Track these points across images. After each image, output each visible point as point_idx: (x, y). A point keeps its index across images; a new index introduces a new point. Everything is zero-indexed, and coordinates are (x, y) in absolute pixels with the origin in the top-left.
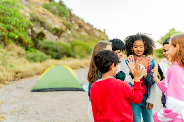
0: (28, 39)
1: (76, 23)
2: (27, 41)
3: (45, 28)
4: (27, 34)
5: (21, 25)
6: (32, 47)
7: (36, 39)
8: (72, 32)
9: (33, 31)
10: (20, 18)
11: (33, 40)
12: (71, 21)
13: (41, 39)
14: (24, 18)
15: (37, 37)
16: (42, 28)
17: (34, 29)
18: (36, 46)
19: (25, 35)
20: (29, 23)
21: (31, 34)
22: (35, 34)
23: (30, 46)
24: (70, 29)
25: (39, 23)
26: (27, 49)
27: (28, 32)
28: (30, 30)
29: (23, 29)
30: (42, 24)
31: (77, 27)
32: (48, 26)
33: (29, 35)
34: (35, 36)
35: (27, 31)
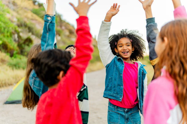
0: (13, 45)
1: (66, 28)
2: (12, 47)
3: (33, 34)
4: (13, 40)
5: (6, 30)
6: (18, 53)
7: (23, 45)
8: (62, 38)
9: (19, 37)
10: (5, 23)
11: (20, 46)
13: (28, 45)
14: (9, 22)
15: (24, 43)
16: (30, 34)
17: (21, 34)
18: (22, 52)
19: (11, 40)
20: (15, 28)
21: (17, 39)
22: (22, 40)
23: (15, 52)
24: (59, 35)
25: (27, 29)
26: (12, 56)
27: (15, 37)
28: (16, 36)
29: (9, 34)
30: (30, 30)
31: (67, 33)
32: (36, 31)
33: (15, 40)
34: (22, 42)
35: (13, 36)
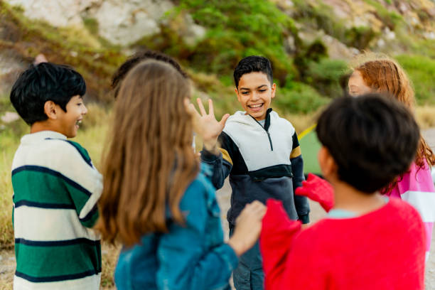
0: (285, 61)
1: (412, 9)
2: (282, 66)
3: (327, 33)
4: (283, 49)
5: (271, 30)
6: (295, 79)
7: (305, 60)
8: (398, 36)
9: (298, 42)
10: (268, 15)
11: (298, 62)
12: (397, 5)
13: (316, 60)
14: (277, 12)
15: (308, 55)
16: (321, 33)
17: (301, 35)
18: (303, 76)
19: (280, 51)
20: (289, 23)
21: (292, 47)
22: (302, 48)
23: (289, 77)
25: (314, 22)
26: (282, 84)
27: (288, 42)
28: (291, 40)
29: (276, 38)
30: (321, 22)
31: (415, 20)
32: (334, 24)
33: (289, 51)
34: (302, 53)
35: (285, 42)
